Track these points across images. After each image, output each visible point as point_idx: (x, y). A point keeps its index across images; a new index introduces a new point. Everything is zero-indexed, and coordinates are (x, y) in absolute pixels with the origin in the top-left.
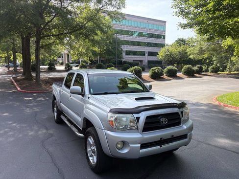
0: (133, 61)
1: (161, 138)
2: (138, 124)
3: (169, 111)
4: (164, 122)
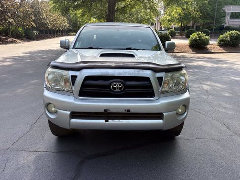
0: (239, 26)
1: (106, 110)
2: (73, 85)
3: (129, 73)
4: (117, 88)
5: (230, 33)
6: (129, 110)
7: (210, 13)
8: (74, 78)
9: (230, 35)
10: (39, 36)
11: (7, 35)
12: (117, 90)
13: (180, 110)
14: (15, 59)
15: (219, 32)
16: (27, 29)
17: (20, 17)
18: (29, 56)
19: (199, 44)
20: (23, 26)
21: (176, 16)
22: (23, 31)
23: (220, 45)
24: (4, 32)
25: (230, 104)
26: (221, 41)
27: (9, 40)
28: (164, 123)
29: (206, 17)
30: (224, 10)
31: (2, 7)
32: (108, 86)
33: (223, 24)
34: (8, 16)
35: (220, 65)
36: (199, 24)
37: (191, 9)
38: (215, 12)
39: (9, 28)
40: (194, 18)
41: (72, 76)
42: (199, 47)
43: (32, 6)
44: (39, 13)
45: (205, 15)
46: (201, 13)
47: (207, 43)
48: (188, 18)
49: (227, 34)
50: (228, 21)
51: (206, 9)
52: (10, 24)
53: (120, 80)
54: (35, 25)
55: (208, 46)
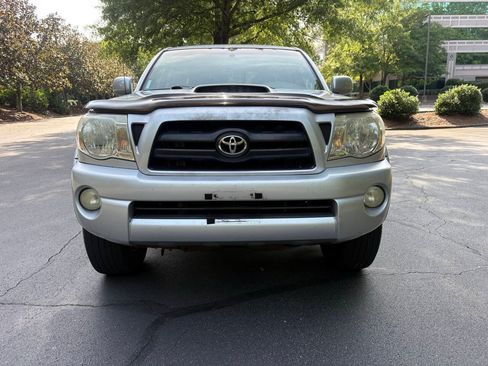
0: (477, 78)
1: (208, 196)
2: (136, 144)
3: (257, 114)
4: (233, 147)
5: (459, 88)
6: (259, 195)
7: (416, 53)
8: (137, 129)
9: (458, 92)
10: (77, 107)
11: (13, 106)
12: (233, 153)
13: (372, 199)
14: (28, 145)
15: (435, 91)
16: (54, 94)
17: (41, 70)
18: (56, 141)
19: (397, 112)
20: (46, 87)
21: (349, 61)
22: (45, 98)
23: (441, 114)
24: (8, 100)
25: (473, 210)
26: (441, 105)
27: (16, 115)
28: (337, 224)
29: (407, 64)
30: (444, 49)
31: (6, 50)
32: (213, 144)
33: (443, 76)
34: (17, 68)
35: (443, 148)
36: (395, 78)
37: (377, 48)
38: (425, 51)
39: (18, 91)
40: (385, 66)
41: (134, 125)
42: (398, 117)
43: (65, 50)
44: (79, 63)
45: (406, 58)
46: (398, 55)
47: (412, 109)
48: (373, 66)
49: (453, 90)
50: (452, 70)
51: (408, 48)
52: (21, 82)
53: (239, 130)
54: (69, 85)
55: (416, 116)
